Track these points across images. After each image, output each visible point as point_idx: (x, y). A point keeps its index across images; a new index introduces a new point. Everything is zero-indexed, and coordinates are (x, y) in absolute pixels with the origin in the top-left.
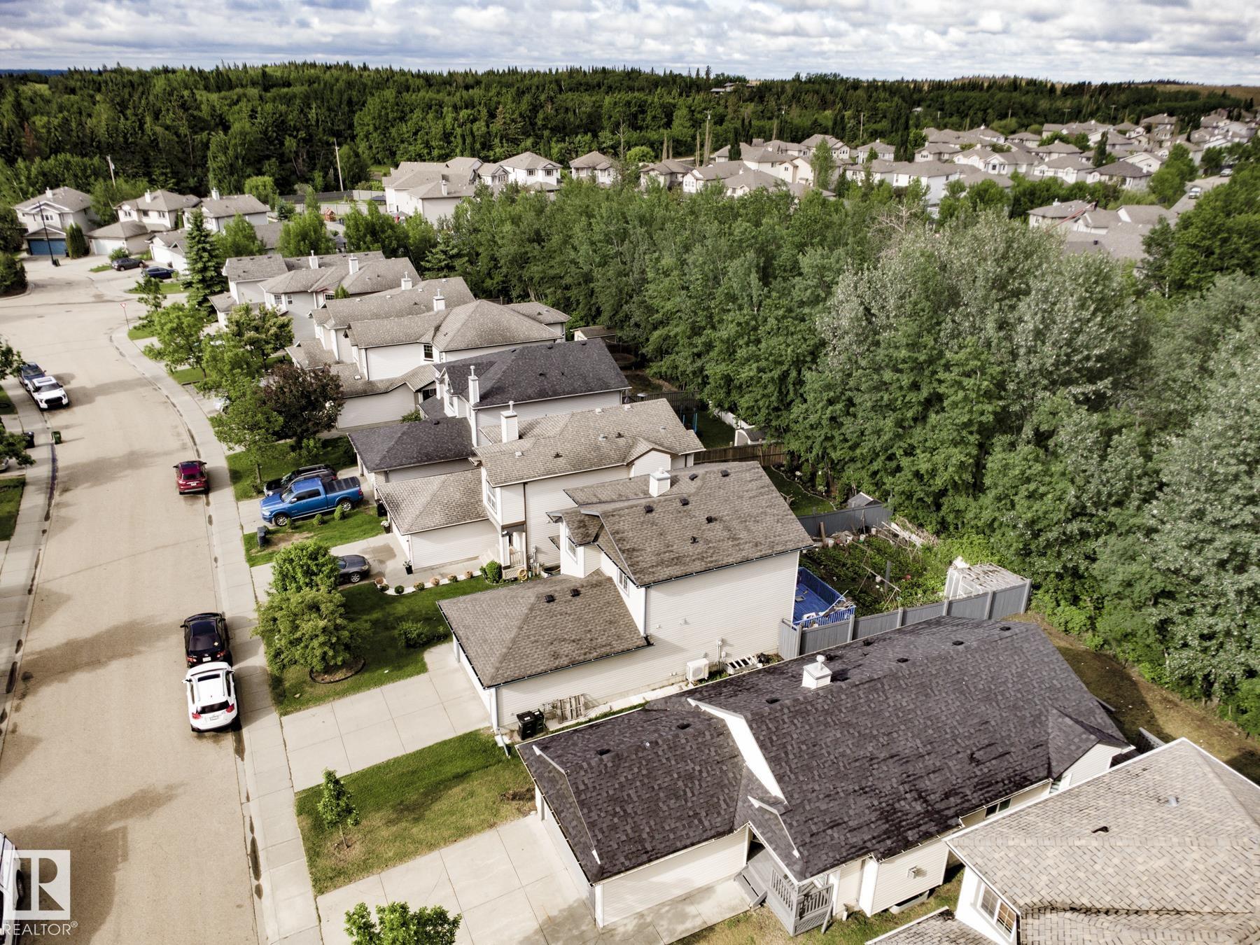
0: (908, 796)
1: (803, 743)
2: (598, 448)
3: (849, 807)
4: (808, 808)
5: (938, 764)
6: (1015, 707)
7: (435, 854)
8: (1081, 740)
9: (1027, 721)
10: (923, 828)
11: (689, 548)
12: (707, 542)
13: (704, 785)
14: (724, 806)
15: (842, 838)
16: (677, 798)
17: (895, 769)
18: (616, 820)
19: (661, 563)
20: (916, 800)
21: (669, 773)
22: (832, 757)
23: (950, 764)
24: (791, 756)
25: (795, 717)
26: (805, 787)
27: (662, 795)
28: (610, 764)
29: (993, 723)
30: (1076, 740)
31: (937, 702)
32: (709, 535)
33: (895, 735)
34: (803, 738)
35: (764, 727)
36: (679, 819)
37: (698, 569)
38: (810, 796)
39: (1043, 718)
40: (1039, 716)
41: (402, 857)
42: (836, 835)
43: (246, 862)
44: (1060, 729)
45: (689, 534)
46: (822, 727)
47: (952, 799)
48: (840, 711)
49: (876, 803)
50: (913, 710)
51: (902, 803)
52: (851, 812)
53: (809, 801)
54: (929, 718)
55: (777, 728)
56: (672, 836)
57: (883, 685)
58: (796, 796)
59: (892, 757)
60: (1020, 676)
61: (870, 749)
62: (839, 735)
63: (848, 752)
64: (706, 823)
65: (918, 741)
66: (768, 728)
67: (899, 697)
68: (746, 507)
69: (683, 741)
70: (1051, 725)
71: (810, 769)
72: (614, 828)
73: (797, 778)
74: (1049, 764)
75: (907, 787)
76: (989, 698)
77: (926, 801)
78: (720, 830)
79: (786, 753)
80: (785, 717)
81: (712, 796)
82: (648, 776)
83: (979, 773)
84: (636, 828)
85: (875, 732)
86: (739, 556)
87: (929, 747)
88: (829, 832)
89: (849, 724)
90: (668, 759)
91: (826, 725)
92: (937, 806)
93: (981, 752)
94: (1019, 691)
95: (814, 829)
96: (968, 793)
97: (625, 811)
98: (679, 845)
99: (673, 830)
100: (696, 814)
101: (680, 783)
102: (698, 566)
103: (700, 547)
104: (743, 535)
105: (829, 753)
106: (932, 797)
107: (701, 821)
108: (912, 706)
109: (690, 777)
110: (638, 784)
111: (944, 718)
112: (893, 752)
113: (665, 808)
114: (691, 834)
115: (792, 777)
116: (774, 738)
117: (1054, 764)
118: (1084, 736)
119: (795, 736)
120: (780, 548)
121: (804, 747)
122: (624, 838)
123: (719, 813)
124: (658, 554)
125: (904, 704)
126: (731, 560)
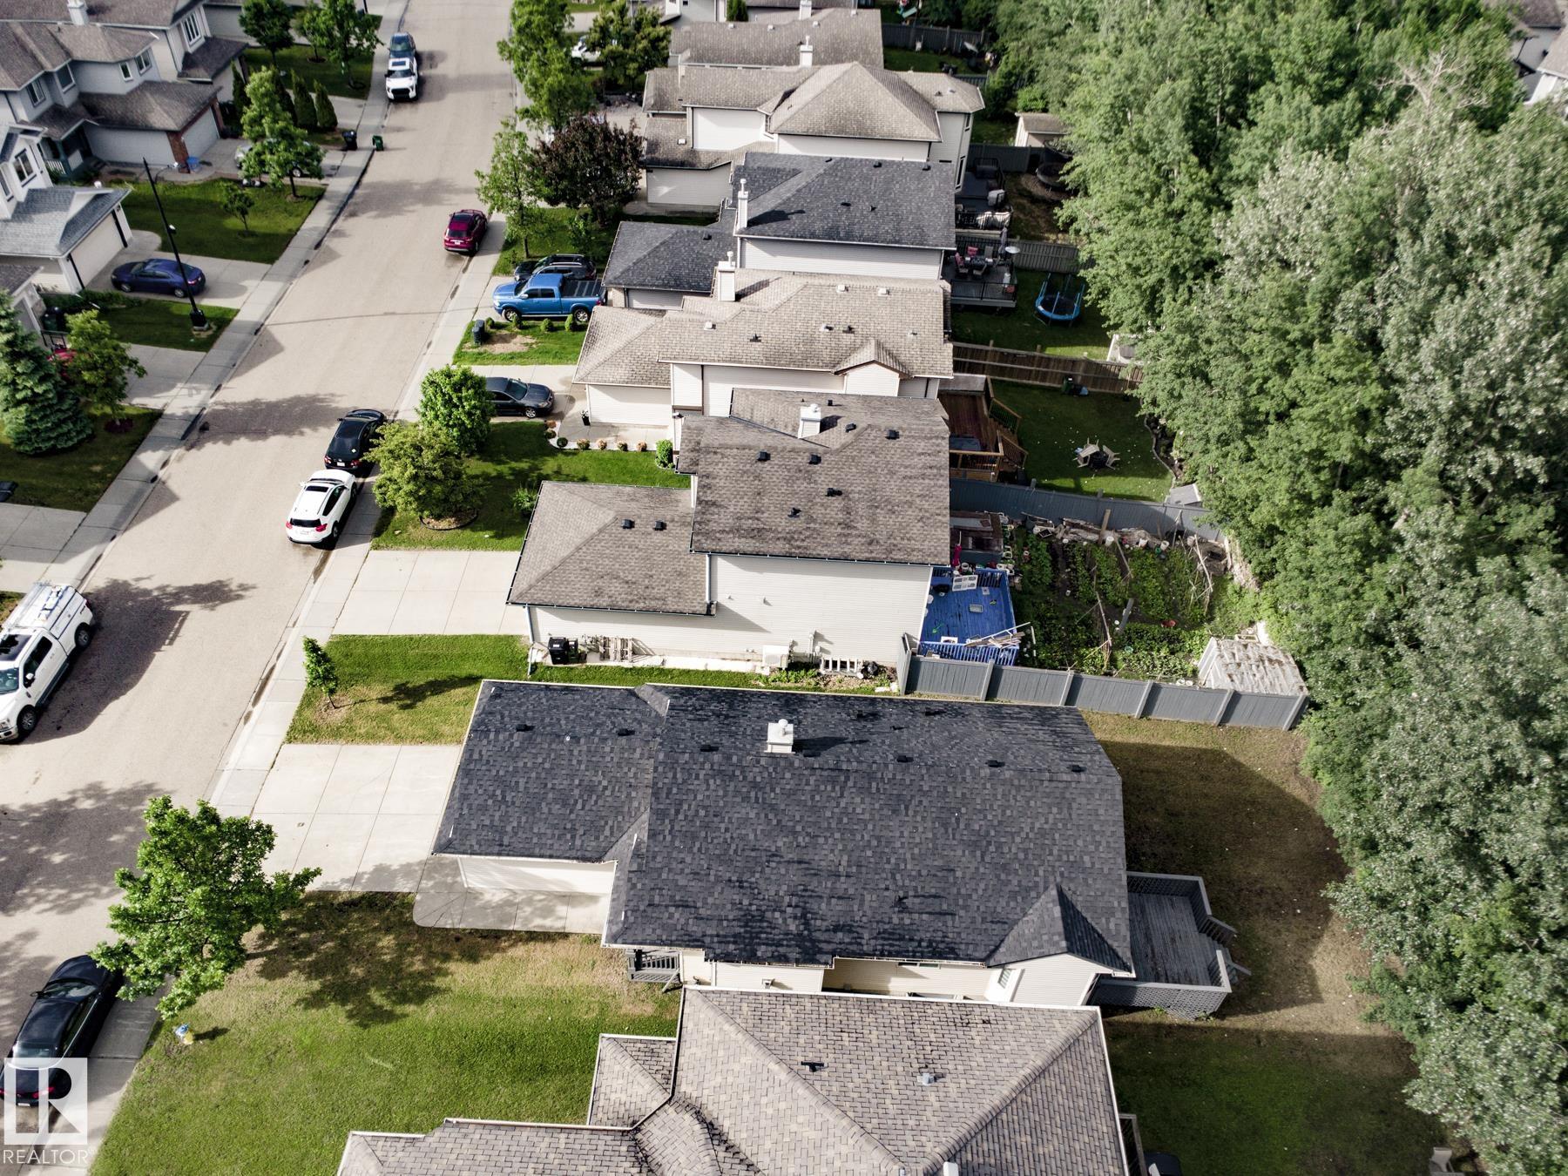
0: (789, 910)
1: (704, 807)
2: (812, 341)
3: (711, 894)
4: (664, 876)
5: (851, 891)
6: (1005, 867)
7: (395, 748)
8: (1049, 941)
9: (1010, 888)
10: (782, 950)
11: (783, 523)
12: (811, 519)
13: (600, 802)
14: (607, 832)
15: (682, 921)
16: (564, 805)
17: (795, 876)
18: (490, 802)
19: (736, 531)
20: (795, 918)
21: (571, 776)
22: (728, 835)
23: (868, 897)
24: (681, 817)
25: (713, 777)
26: (675, 854)
27: (550, 795)
28: (517, 744)
29: (959, 874)
30: (1045, 937)
31: (903, 823)
32: (818, 512)
33: (821, 840)
34: (707, 803)
35: (670, 775)
36: (555, 827)
37: (776, 552)
38: (674, 865)
39: (1033, 894)
40: (1028, 890)
41: (371, 737)
42: (677, 915)
43: (256, 685)
44: (1041, 916)
45: (795, 503)
46: (738, 799)
47: (840, 935)
48: (773, 790)
49: (746, 902)
50: (865, 822)
51: (777, 915)
52: (710, 900)
53: (670, 870)
54: (878, 838)
55: (684, 781)
56: (535, 840)
57: (847, 779)
58: (659, 859)
59: (800, 862)
60: (1042, 833)
61: (780, 844)
62: (752, 815)
63: (752, 837)
64: (578, 842)
65: (845, 858)
66: (675, 777)
67: (858, 800)
68: (891, 488)
69: (607, 749)
70: (1037, 905)
71: (694, 837)
72: (483, 809)
73: (672, 841)
74: (997, 948)
75: (795, 900)
76: (978, 843)
77: (807, 924)
78: (588, 855)
79: (677, 812)
80: (702, 774)
81: (602, 818)
82: (548, 771)
83: (895, 920)
84: (505, 818)
85: (799, 828)
86: (838, 551)
87: (854, 869)
88: (672, 909)
89: (773, 808)
90: (579, 762)
91: (746, 799)
92: (817, 935)
93: (917, 901)
94: (1026, 851)
95: (657, 900)
96: (866, 936)
97: (504, 797)
98: (537, 851)
99: (540, 835)
100: (574, 829)
101: (577, 792)
102: (781, 547)
103: (799, 523)
104: (862, 525)
105: (727, 830)
106: (818, 923)
107: (573, 837)
108: (867, 816)
109: (591, 789)
110: (534, 775)
111: (898, 844)
112: (806, 858)
113: (545, 810)
114: (556, 846)
115: (669, 838)
116: (675, 790)
117: (1002, 949)
118: (1056, 938)
119: (700, 797)
120: (898, 556)
121: (702, 813)
122: (487, 822)
123: (597, 838)
124: (739, 519)
125: (859, 810)
126: (825, 552)
